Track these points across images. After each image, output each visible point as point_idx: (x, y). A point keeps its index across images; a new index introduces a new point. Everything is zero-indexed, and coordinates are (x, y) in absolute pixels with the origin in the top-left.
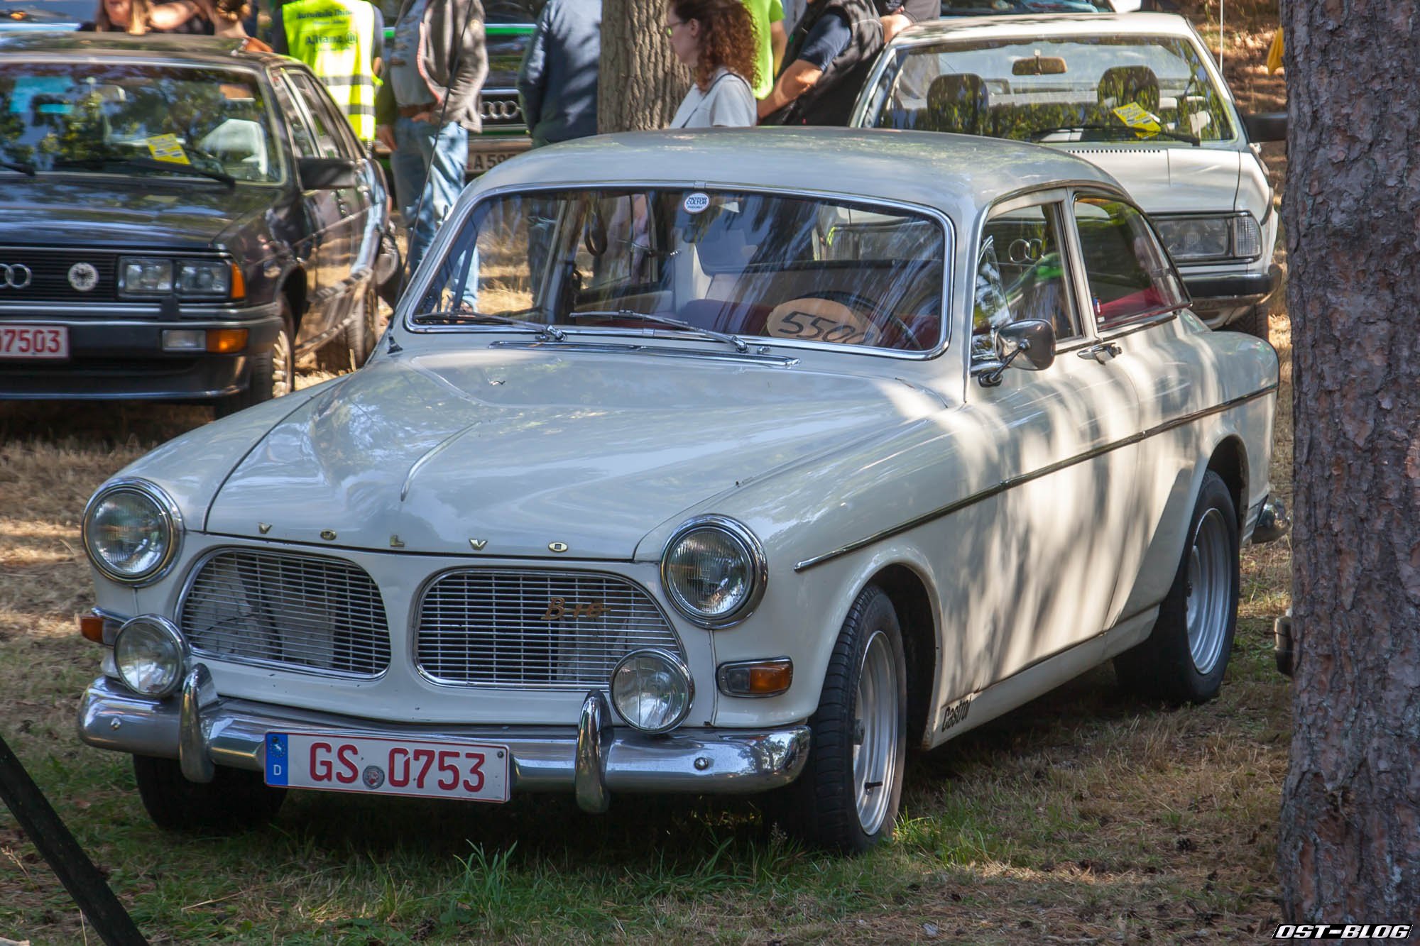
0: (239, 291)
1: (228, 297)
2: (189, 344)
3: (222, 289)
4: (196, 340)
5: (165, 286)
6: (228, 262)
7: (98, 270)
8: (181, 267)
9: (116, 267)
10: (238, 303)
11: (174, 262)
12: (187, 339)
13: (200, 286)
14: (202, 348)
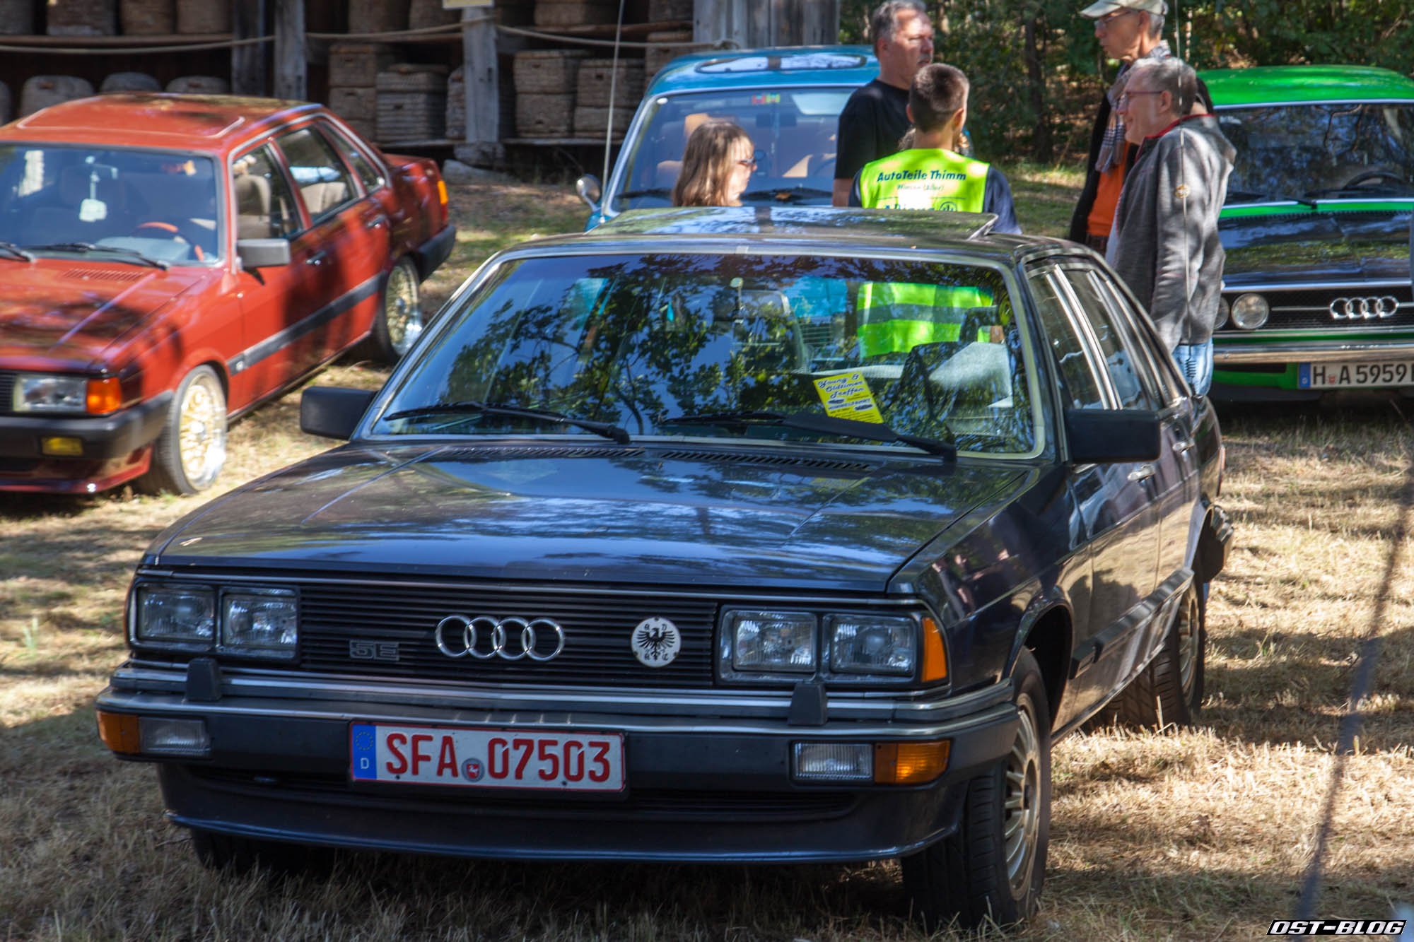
0: (936, 668)
1: (915, 681)
2: (840, 768)
3: (904, 664)
4: (854, 760)
5: (804, 657)
6: (917, 617)
7: (681, 631)
8: (834, 624)
9: (715, 624)
10: (933, 690)
11: (820, 615)
12: (839, 759)
13: (867, 659)
14: (866, 773)
